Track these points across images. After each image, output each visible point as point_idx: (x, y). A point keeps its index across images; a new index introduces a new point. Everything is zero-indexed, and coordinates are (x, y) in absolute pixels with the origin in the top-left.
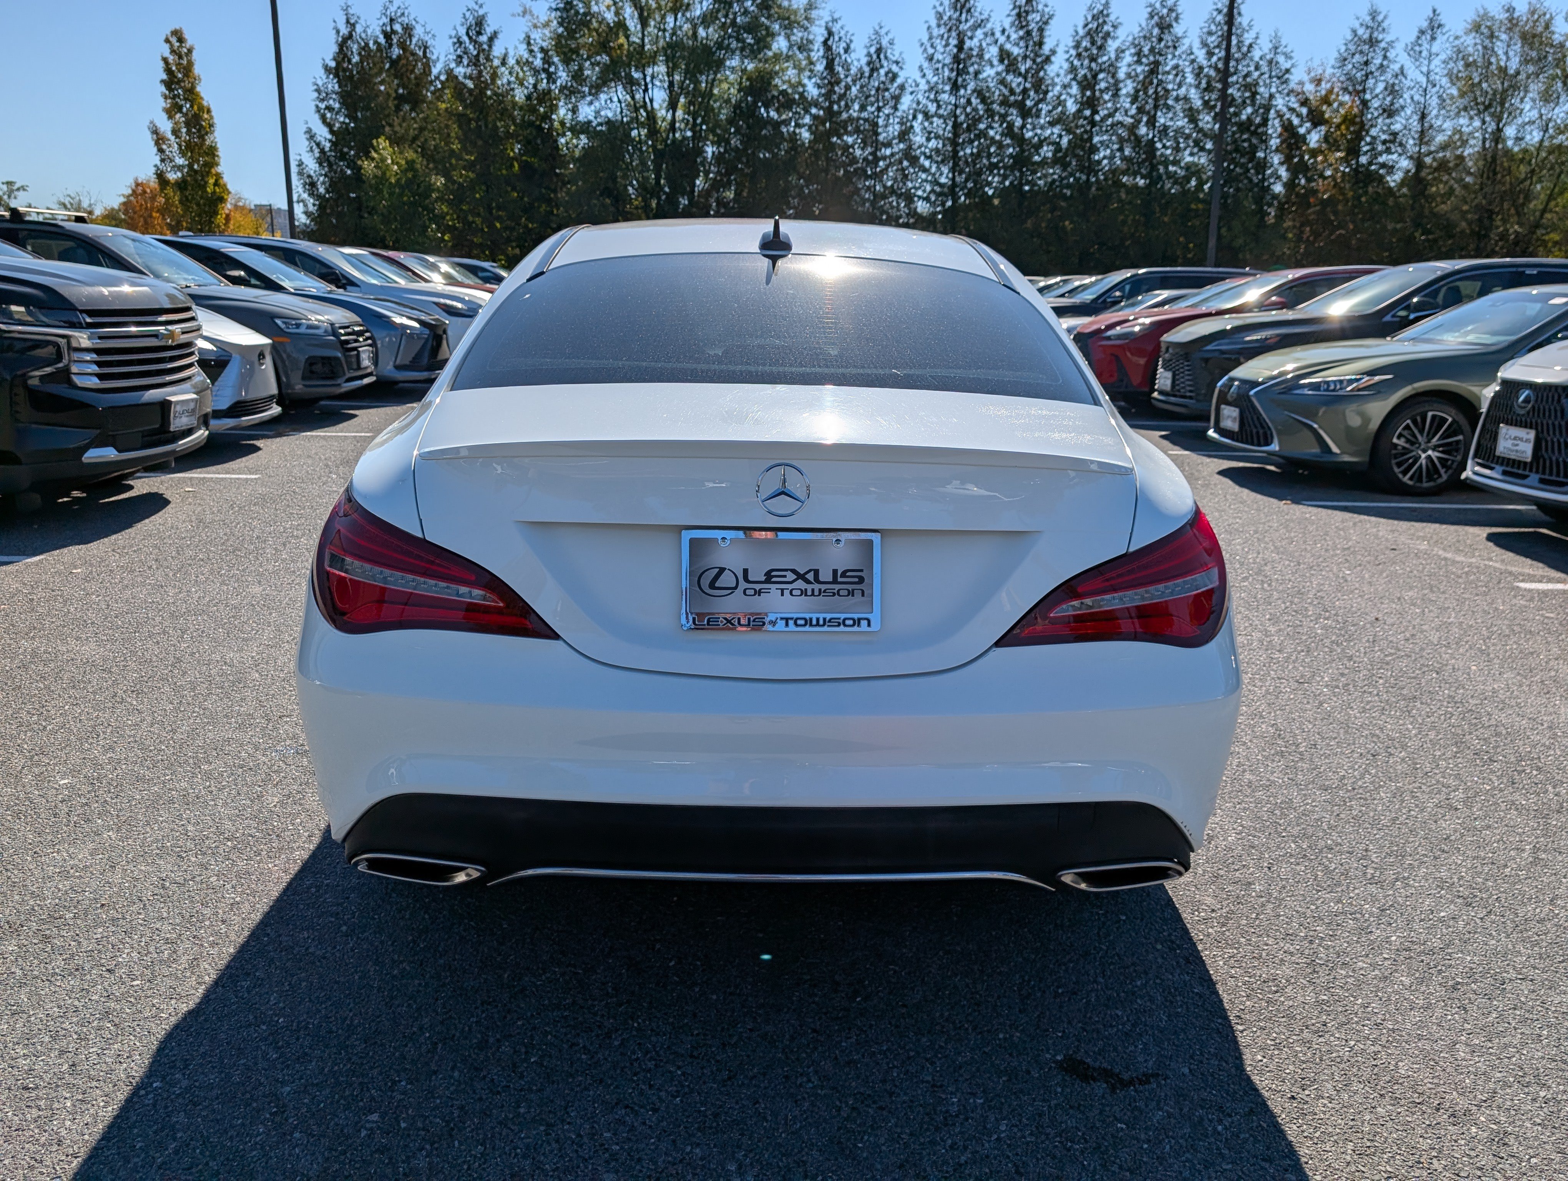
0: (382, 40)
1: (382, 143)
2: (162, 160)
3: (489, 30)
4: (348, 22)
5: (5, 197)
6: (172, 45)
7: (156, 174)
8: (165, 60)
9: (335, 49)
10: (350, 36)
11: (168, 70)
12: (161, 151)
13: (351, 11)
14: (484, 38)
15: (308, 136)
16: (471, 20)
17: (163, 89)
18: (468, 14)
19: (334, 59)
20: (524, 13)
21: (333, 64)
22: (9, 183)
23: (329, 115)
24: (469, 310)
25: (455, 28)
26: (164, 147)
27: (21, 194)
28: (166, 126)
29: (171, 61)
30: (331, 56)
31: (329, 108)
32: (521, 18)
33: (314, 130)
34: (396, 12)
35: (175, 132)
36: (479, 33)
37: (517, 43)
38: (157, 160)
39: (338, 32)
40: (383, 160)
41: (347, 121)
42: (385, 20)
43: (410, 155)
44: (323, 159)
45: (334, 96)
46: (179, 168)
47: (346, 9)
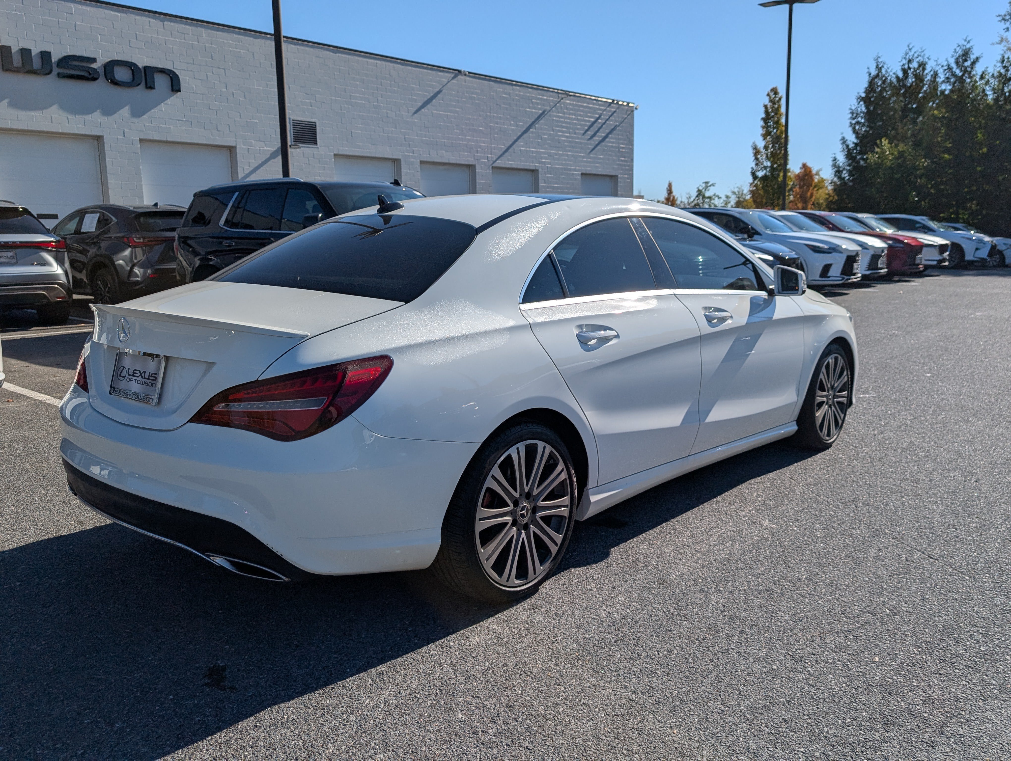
0: (901, 75)
1: (885, 142)
2: (757, 164)
3: (973, 57)
4: (877, 67)
5: (703, 190)
6: (770, 97)
7: (752, 172)
8: (766, 106)
9: (866, 85)
10: (878, 75)
11: (767, 112)
12: (757, 159)
13: (880, 60)
14: (968, 64)
15: (842, 142)
16: (960, 52)
17: (762, 123)
18: (958, 49)
19: (865, 92)
20: (1002, 41)
21: (863, 95)
22: (706, 183)
23: (857, 127)
24: (830, 248)
25: (947, 60)
26: (759, 156)
27: (712, 188)
28: (761, 144)
29: (769, 106)
30: (863, 91)
31: (858, 123)
32: (999, 46)
33: (847, 138)
34: (913, 55)
35: (766, 148)
36: (966, 60)
37: (995, 62)
38: (753, 164)
39: (870, 74)
40: (883, 152)
41: (868, 129)
42: (904, 61)
43: (901, 147)
44: (849, 155)
45: (862, 115)
46: (765, 168)
47: (877, 60)
